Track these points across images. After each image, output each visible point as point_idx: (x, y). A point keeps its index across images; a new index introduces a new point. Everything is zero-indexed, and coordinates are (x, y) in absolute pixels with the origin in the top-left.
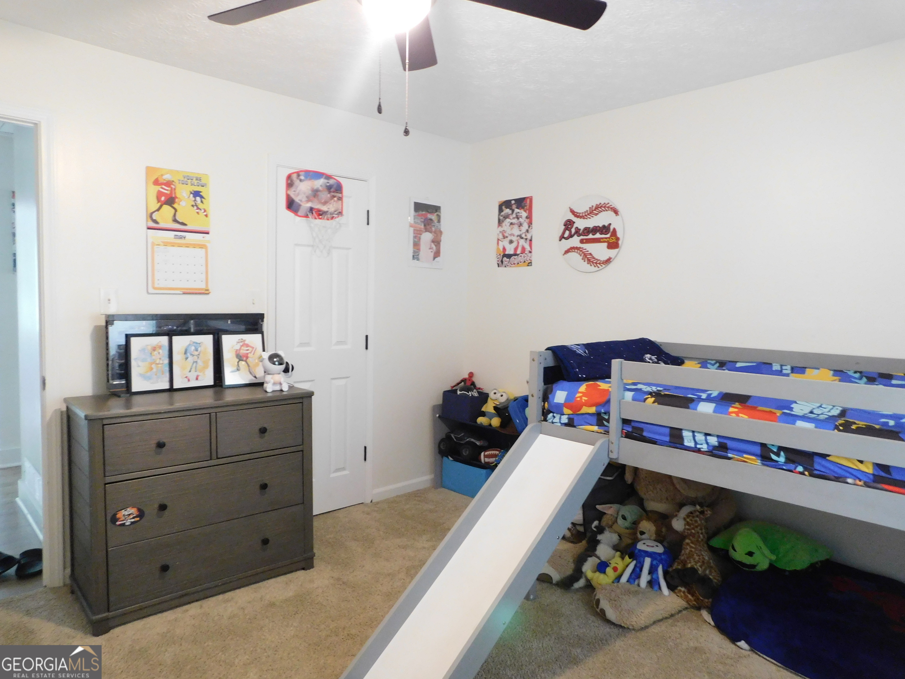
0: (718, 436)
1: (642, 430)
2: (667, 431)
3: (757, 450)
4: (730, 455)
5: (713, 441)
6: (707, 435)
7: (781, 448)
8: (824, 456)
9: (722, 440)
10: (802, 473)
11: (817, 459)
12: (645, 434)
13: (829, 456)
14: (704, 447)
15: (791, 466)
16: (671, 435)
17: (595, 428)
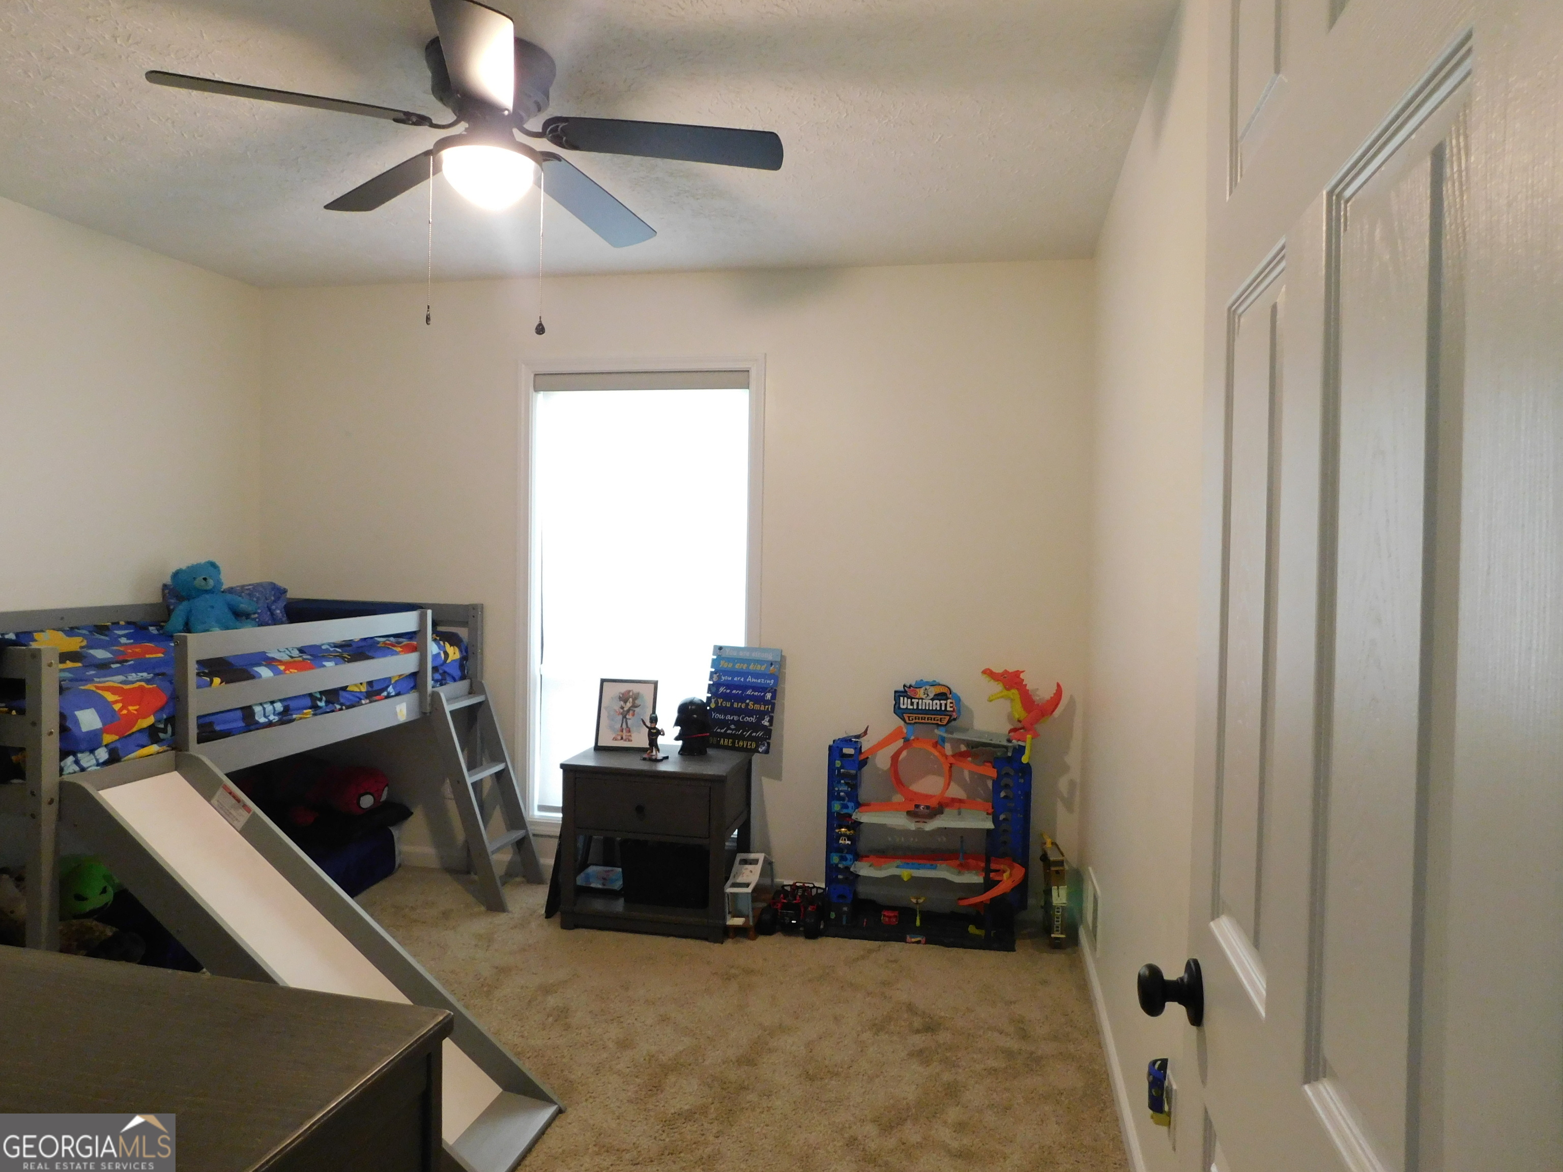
0: (281, 701)
1: (211, 724)
2: (239, 714)
3: (308, 702)
4: (294, 716)
5: (279, 707)
6: (272, 703)
7: (321, 693)
8: (344, 689)
9: (286, 703)
10: (341, 709)
11: (342, 693)
12: (218, 728)
13: (347, 687)
14: (275, 718)
15: (331, 707)
16: (244, 718)
17: (154, 748)
